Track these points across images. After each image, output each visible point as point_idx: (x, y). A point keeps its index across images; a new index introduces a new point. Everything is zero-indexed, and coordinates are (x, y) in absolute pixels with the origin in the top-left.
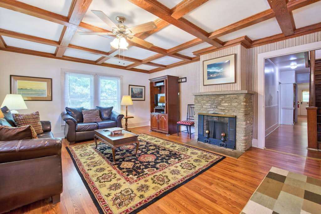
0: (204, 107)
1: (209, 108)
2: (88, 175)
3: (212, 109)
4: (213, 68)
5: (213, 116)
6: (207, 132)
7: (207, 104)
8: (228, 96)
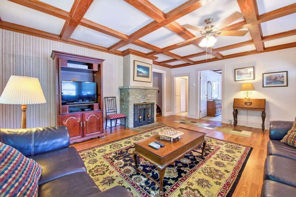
0: (137, 98)
1: (140, 99)
2: (234, 168)
3: (142, 100)
4: (140, 69)
5: (143, 105)
6: (140, 117)
7: (139, 96)
8: (150, 90)
